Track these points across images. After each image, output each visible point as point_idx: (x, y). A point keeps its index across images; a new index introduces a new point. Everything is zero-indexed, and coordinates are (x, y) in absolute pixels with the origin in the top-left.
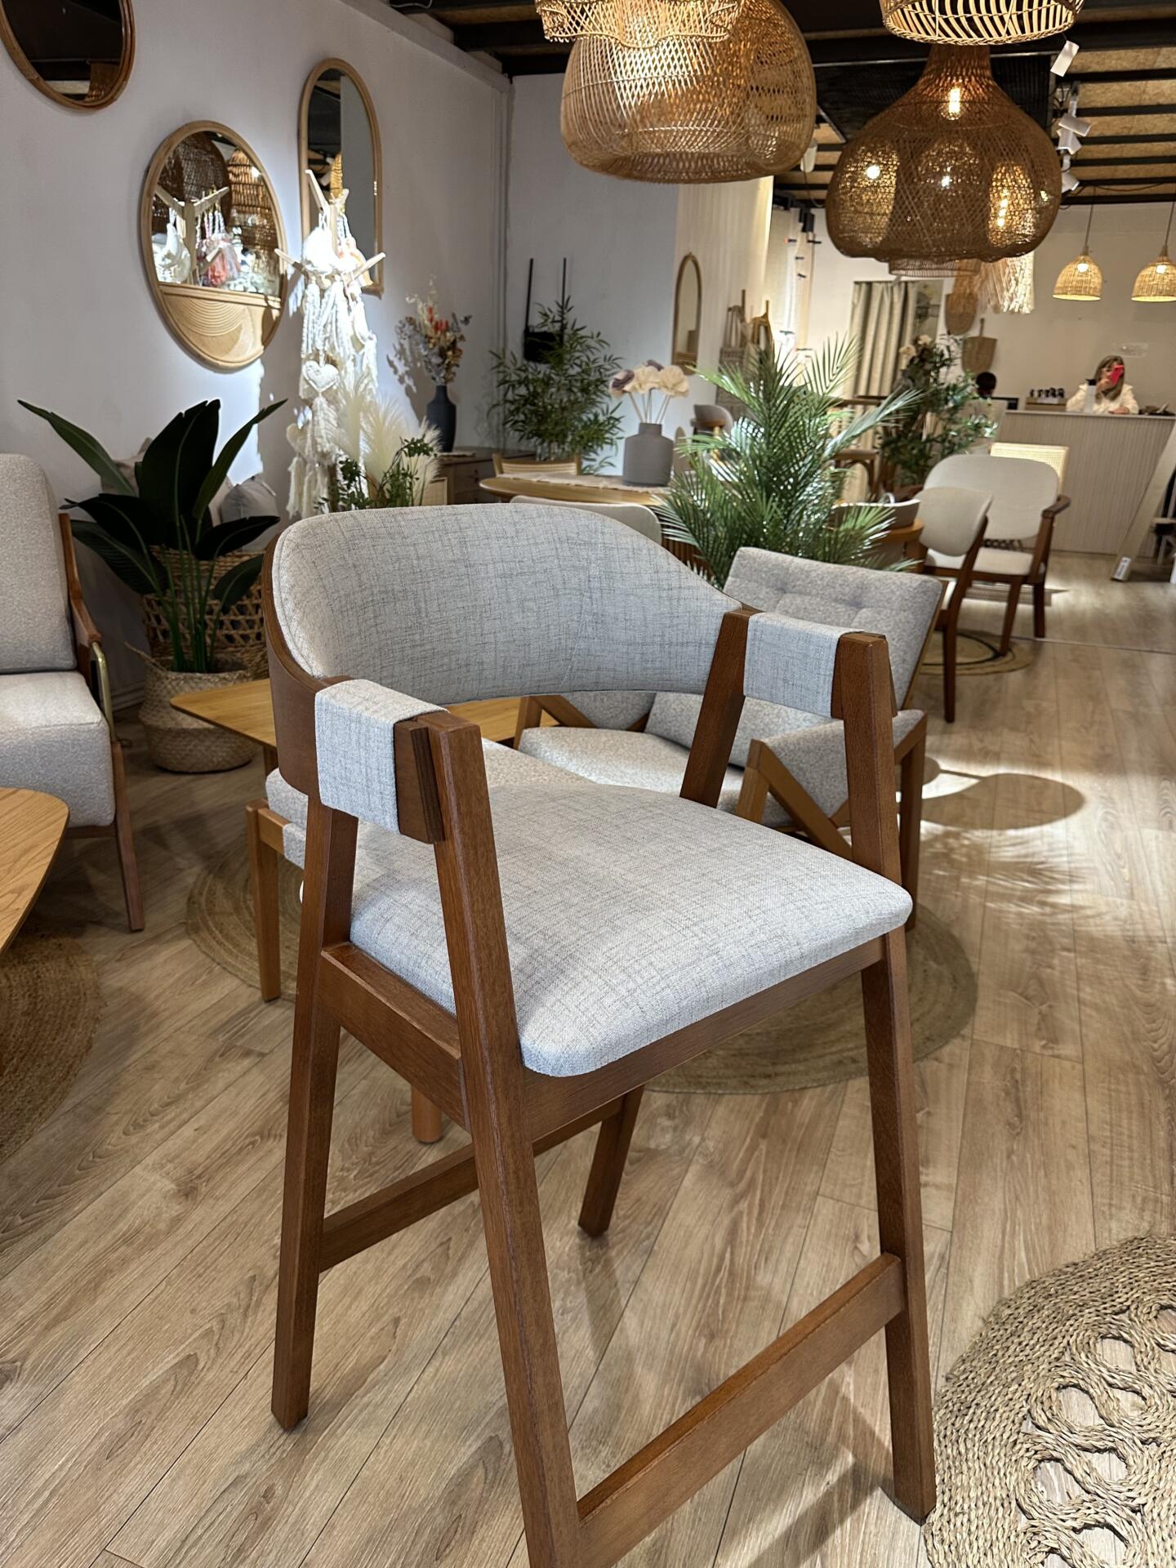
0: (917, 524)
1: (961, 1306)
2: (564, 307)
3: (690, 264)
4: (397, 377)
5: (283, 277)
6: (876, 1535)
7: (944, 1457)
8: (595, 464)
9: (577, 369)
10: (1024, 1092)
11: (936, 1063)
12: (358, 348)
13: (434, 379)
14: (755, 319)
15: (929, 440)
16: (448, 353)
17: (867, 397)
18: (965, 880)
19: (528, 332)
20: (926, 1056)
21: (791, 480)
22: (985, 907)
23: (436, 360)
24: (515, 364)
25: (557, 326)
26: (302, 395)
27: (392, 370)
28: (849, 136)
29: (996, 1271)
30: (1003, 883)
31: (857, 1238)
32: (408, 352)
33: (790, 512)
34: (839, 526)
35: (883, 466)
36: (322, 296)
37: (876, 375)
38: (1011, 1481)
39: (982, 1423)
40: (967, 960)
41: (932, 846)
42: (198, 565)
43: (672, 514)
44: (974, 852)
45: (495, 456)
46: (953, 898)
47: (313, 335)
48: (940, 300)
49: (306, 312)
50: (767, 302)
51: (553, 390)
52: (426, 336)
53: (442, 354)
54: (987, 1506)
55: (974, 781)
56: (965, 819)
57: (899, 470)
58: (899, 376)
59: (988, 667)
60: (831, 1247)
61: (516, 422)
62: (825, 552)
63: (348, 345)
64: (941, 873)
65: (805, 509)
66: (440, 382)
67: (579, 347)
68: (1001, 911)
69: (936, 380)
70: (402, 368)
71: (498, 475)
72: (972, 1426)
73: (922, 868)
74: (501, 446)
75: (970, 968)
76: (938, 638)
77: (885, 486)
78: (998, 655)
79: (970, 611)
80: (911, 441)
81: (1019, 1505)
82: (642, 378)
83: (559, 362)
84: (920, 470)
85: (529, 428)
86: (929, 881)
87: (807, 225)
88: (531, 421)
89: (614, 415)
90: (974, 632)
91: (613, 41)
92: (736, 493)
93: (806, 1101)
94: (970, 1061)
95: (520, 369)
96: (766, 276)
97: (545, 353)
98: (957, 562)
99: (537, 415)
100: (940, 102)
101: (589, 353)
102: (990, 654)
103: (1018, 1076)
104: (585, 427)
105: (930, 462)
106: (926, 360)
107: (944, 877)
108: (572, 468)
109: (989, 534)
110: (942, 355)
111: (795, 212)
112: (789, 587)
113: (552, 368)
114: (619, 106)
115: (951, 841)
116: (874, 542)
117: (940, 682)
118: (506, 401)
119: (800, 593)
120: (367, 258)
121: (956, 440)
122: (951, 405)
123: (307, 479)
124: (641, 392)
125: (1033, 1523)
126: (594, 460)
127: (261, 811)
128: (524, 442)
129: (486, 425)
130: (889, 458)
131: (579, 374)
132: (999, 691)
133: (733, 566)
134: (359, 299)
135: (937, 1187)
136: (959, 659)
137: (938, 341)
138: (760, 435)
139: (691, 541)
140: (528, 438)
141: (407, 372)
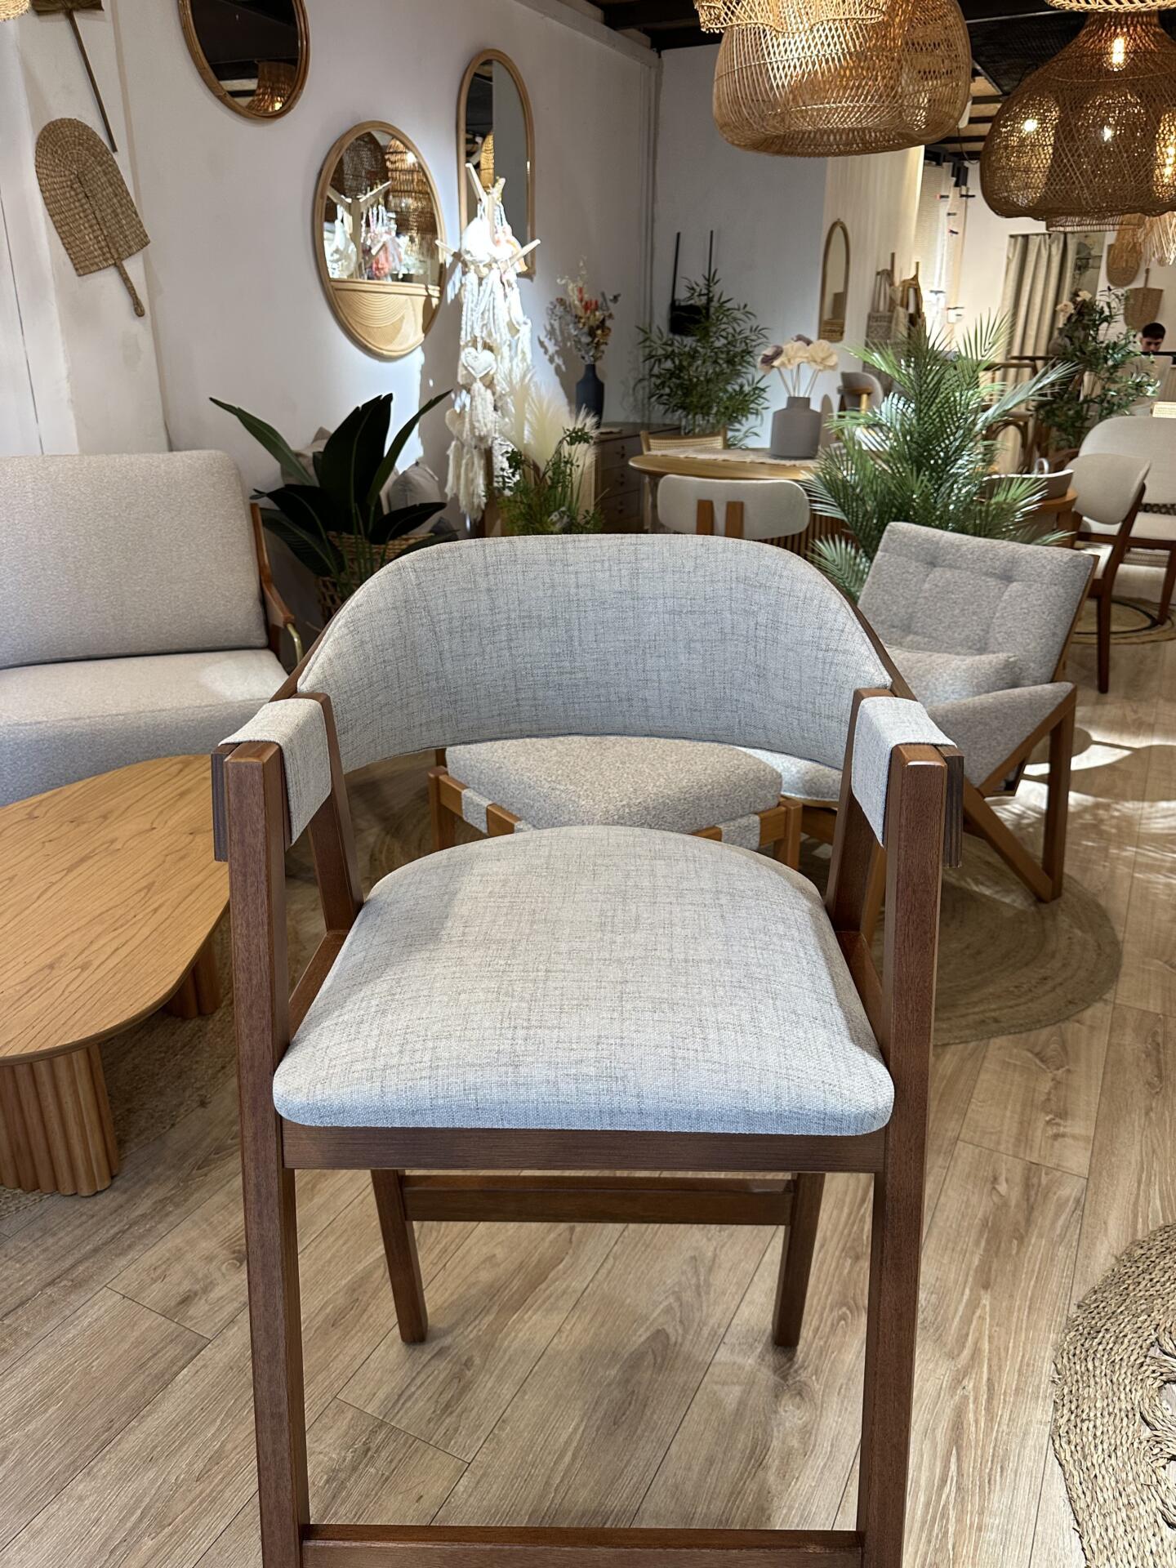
0: (1070, 495)
1: (1094, 1244)
2: (710, 280)
3: (838, 230)
4: (547, 357)
5: (442, 266)
6: (1008, 1434)
7: (1073, 1372)
8: (740, 435)
9: (723, 341)
10: (1165, 1055)
11: (1077, 1025)
12: (514, 331)
13: (583, 358)
14: (904, 281)
15: (1086, 401)
16: (597, 332)
17: (1020, 358)
18: (1113, 851)
19: (674, 307)
20: (1067, 1019)
21: (942, 454)
22: (1133, 877)
23: (585, 339)
24: (661, 339)
25: (704, 299)
26: (460, 380)
27: (542, 350)
28: (1006, 88)
29: (1131, 1216)
30: (1152, 854)
31: (995, 1179)
32: (558, 332)
33: (940, 486)
34: (990, 498)
35: (1037, 428)
36: (480, 284)
37: (1032, 332)
38: (1137, 1396)
39: (1111, 1345)
40: (1112, 928)
41: (1081, 818)
42: (371, 549)
43: (821, 489)
44: (1124, 824)
45: (642, 433)
46: (1101, 868)
47: (471, 323)
48: (1102, 251)
49: (465, 300)
50: (917, 263)
51: (699, 362)
52: (576, 316)
53: (592, 333)
54: (1112, 1417)
55: (1126, 753)
56: (1116, 791)
57: (1054, 432)
58: (1056, 333)
59: (1146, 636)
60: (970, 1187)
61: (662, 395)
62: (975, 525)
63: (505, 330)
64: (1090, 844)
65: (956, 482)
66: (589, 360)
67: (725, 320)
68: (1149, 882)
69: (1094, 339)
70: (552, 349)
71: (646, 453)
72: (1101, 1347)
73: (1069, 839)
74: (646, 421)
75: (1115, 936)
76: (1091, 605)
77: (1039, 448)
78: (1156, 623)
79: (1127, 577)
80: (1067, 402)
81: (1143, 1418)
82: (791, 353)
83: (705, 336)
84: (1077, 432)
85: (674, 401)
86: (1077, 852)
87: (960, 178)
88: (676, 393)
89: (760, 385)
90: (1131, 599)
91: (767, 28)
92: (886, 468)
93: (948, 1057)
94: (1112, 1023)
95: (666, 344)
96: (916, 236)
97: (692, 327)
98: (1114, 529)
99: (682, 389)
100: (1104, 53)
101: (735, 325)
102: (1148, 622)
103: (1160, 1039)
104: (731, 398)
105: (1087, 424)
106: (1086, 316)
107: (1093, 847)
108: (718, 442)
109: (1147, 499)
110: (1102, 312)
111: (947, 167)
112: (939, 561)
113: (698, 341)
114: (772, 87)
115: (1101, 812)
116: (1025, 514)
117: (1094, 651)
118: (652, 376)
119: (950, 566)
120: (523, 245)
121: (1116, 400)
122: (1110, 363)
123: (464, 462)
124: (790, 367)
125: (1156, 1433)
126: (738, 430)
127: (442, 778)
128: (669, 415)
129: (631, 399)
130: (1043, 421)
131: (725, 345)
132: (1156, 661)
133: (883, 540)
134: (515, 285)
135: (1074, 1137)
136: (1114, 628)
137: (1098, 298)
138: (910, 410)
139: (838, 514)
140: (673, 411)
141: (557, 352)
